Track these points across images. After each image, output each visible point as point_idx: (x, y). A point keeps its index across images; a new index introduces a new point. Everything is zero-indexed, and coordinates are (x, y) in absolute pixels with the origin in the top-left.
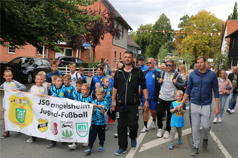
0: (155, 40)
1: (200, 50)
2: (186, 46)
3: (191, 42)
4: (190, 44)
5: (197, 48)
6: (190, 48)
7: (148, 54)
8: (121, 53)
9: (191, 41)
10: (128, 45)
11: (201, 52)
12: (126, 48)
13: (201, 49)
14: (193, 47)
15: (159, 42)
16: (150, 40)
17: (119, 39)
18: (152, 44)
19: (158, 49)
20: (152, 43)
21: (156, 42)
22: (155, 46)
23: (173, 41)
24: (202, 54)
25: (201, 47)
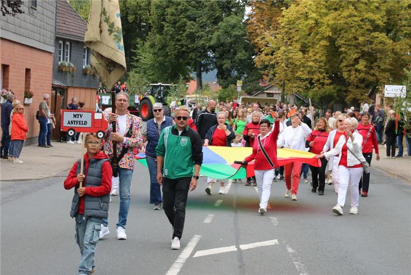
0: (173, 14)
1: (353, 49)
2: (297, 38)
3: (316, 20)
4: (311, 29)
5: (340, 42)
6: (314, 43)
7: (145, 72)
8: (28, 71)
9: (314, 15)
10: (57, 39)
11: (356, 61)
12: (51, 49)
13: (356, 46)
14: (323, 38)
15: (189, 23)
16: (152, 17)
17: (20, 12)
18: (160, 30)
19: (184, 52)
20: (162, 27)
21: (175, 23)
22: (172, 37)
23: (246, 18)
24: (361, 65)
25: (356, 39)
